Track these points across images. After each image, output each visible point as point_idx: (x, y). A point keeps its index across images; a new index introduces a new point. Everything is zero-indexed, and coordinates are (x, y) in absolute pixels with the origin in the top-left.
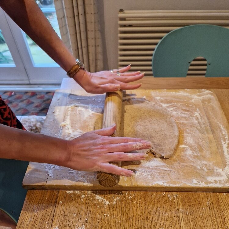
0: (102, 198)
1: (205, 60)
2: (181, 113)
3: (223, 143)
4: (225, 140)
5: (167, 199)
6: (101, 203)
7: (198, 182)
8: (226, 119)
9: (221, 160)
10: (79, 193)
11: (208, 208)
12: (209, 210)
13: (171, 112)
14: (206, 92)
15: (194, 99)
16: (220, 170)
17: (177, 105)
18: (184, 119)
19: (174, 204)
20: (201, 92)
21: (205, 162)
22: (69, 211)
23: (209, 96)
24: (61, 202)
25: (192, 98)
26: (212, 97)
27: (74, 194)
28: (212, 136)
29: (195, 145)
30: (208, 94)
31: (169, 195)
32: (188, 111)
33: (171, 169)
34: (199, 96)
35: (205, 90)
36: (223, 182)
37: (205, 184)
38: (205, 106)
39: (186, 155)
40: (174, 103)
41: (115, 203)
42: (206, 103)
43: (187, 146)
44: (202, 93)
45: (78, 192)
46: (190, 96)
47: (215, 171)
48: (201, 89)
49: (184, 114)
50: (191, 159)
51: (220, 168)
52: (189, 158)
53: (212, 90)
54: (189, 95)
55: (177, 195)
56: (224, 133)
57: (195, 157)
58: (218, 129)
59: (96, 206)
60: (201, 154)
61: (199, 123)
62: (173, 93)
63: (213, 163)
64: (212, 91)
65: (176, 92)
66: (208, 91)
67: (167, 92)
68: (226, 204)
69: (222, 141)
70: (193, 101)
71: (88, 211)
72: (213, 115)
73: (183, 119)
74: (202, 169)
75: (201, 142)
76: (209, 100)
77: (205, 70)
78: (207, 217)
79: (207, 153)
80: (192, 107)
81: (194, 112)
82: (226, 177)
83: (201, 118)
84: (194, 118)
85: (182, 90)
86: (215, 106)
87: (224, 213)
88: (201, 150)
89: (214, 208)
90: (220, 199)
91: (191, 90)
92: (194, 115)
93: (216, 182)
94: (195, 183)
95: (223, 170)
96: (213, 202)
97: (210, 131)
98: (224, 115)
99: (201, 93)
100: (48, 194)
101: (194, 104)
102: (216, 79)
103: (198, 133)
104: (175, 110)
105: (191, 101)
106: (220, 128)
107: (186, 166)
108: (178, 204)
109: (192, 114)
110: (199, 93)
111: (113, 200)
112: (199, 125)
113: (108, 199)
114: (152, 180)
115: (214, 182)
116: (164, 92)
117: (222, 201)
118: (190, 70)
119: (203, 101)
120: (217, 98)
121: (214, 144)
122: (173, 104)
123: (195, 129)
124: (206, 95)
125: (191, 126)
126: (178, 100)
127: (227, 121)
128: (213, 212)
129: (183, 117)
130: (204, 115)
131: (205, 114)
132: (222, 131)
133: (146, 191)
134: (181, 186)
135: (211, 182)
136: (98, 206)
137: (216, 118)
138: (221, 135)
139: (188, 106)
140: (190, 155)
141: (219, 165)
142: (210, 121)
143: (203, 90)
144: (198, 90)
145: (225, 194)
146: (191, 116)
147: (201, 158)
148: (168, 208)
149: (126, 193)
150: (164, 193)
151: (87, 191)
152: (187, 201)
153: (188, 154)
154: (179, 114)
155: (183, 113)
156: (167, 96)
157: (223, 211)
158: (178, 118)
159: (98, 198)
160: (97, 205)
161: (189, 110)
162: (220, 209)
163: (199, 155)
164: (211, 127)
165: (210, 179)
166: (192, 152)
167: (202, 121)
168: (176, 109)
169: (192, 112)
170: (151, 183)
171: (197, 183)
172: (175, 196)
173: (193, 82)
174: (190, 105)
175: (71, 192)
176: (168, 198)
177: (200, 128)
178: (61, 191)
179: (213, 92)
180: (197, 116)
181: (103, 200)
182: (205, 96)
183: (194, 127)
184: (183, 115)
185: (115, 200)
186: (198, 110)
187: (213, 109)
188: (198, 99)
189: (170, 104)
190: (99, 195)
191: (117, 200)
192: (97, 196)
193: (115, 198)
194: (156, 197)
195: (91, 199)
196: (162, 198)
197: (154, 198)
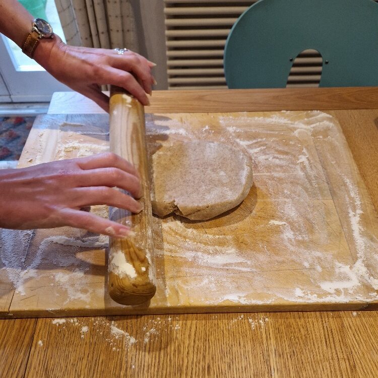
0: (122, 332)
1: (318, 55)
2: (274, 157)
3: (351, 214)
4: (354, 209)
5: (247, 327)
6: (121, 342)
7: (304, 293)
8: (356, 168)
9: (348, 248)
10: (77, 324)
11: (325, 344)
12: (325, 348)
13: (255, 155)
14: (319, 116)
15: (299, 130)
16: (346, 269)
17: (267, 143)
18: (279, 169)
19: (259, 337)
20: (311, 116)
21: (318, 254)
22: (57, 360)
23: (327, 123)
24: (40, 342)
25: (295, 129)
26: (331, 125)
27: (67, 325)
28: (332, 201)
29: (300, 219)
30: (323, 119)
31: (250, 320)
32: (287, 153)
33: (254, 270)
34: (308, 123)
35: (319, 111)
36: (351, 292)
37: (318, 297)
38: (318, 144)
39: (283, 240)
40: (262, 138)
41: (147, 340)
42: (321, 137)
43: (284, 223)
44: (313, 118)
45: (74, 321)
46: (292, 124)
47: (337, 271)
48: (312, 110)
49: (280, 159)
50: (292, 248)
51: (346, 264)
52: (289, 245)
53: (332, 112)
54: (289, 122)
55: (267, 319)
56: (352, 195)
57: (300, 243)
58: (343, 187)
59: (110, 349)
60: (311, 237)
61: (308, 177)
62: (259, 119)
63: (333, 255)
64: (330, 114)
65: (265, 116)
66: (323, 115)
67: (248, 116)
68: (358, 335)
69: (350, 211)
70: (296, 133)
71: (95, 359)
72: (333, 161)
73: (277, 169)
74: (312, 268)
75: (311, 214)
76: (326, 132)
77: (319, 73)
78: (321, 361)
79: (321, 235)
80: (294, 145)
81: (299, 155)
82: (358, 281)
83: (311, 167)
84: (298, 167)
85: (277, 112)
86: (337, 143)
87: (354, 353)
88: (311, 229)
89: (334, 343)
90: (346, 324)
91: (292, 112)
92: (298, 162)
93: (338, 292)
94: (298, 296)
95: (351, 268)
96: (333, 331)
97: (327, 192)
98: (353, 160)
99: (310, 119)
100: (17, 326)
101: (299, 140)
102: (337, 90)
103: (306, 195)
104: (264, 152)
105: (292, 134)
106: (345, 185)
107: (283, 262)
108: (269, 337)
109: (293, 159)
110: (308, 118)
111: (144, 333)
112: (306, 180)
113: (134, 333)
114: (217, 293)
115: (335, 294)
116: (243, 118)
117: (350, 327)
118: (292, 74)
119: (315, 134)
120: (340, 127)
121: (335, 217)
122: (259, 140)
123: (300, 188)
124: (320, 122)
125: (291, 183)
126: (269, 132)
127: (358, 171)
128: (334, 351)
129: (277, 166)
130: (316, 161)
131: (318, 160)
132: (349, 191)
133: (207, 313)
134: (273, 303)
135: (330, 294)
136: (114, 348)
137: (339, 166)
138: (347, 199)
139: (287, 144)
140: (290, 240)
141: (344, 259)
142: (327, 173)
143: (315, 112)
144: (305, 113)
145: (355, 313)
146: (293, 163)
147: (311, 245)
148: (249, 347)
149: (170, 319)
150: (242, 317)
151: (93, 319)
152: (284, 331)
153: (286, 238)
154: (270, 159)
155: (277, 158)
156: (249, 126)
157: (352, 348)
158: (268, 168)
159: (114, 332)
160: (112, 347)
161: (289, 151)
162: (346, 345)
163: (307, 238)
164: (329, 184)
165: (327, 286)
166: (294, 235)
167: (312, 173)
168: (264, 149)
169: (294, 156)
170: (216, 299)
171: (302, 295)
172: (261, 321)
173: (298, 98)
174: (291, 143)
175: (62, 321)
176: (250, 325)
177: (309, 186)
178: (41, 319)
179: (333, 116)
180: (303, 163)
181: (123, 336)
182: (318, 124)
183: (298, 184)
184: (277, 161)
185: (148, 333)
186: (304, 151)
187: (333, 148)
188: (306, 129)
189: (254, 141)
190: (116, 325)
191: (151, 334)
192: (112, 327)
193: (148, 329)
194: (225, 324)
195: (101, 333)
196: (238, 326)
197: (222, 328)
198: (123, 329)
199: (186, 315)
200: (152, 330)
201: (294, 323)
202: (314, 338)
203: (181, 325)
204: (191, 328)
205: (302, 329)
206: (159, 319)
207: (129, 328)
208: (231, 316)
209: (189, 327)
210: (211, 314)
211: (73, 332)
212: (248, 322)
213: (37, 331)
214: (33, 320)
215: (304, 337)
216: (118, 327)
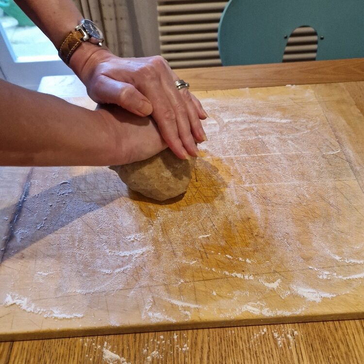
0: (117, 357)
5: (273, 344)
19: (289, 357)
31: (276, 335)
55: (296, 333)
67: (251, 93)
108: (300, 357)
111: (144, 358)
113: (132, 357)
133: (221, 327)
149: (175, 337)
150: (265, 330)
151: (81, 340)
152: (319, 348)
159: (107, 357)
172: (289, 336)
176: (275, 341)
178: (17, 343)
181: (119, 362)
185: (149, 358)
190: (110, 347)
191: (153, 359)
192: (104, 350)
193: (149, 352)
194: (245, 342)
195: (91, 359)
196: (261, 342)
197: (241, 347)
198: (118, 353)
199: (195, 331)
200: (154, 352)
201: (330, 337)
202: (358, 356)
203: (189, 344)
204: (202, 348)
205: (341, 345)
206: (162, 337)
207: (125, 352)
208: (251, 330)
209: (200, 347)
210: (227, 329)
211: (57, 359)
212: (273, 337)
213: (12, 359)
214: (8, 344)
215: (344, 355)
216: (112, 350)
